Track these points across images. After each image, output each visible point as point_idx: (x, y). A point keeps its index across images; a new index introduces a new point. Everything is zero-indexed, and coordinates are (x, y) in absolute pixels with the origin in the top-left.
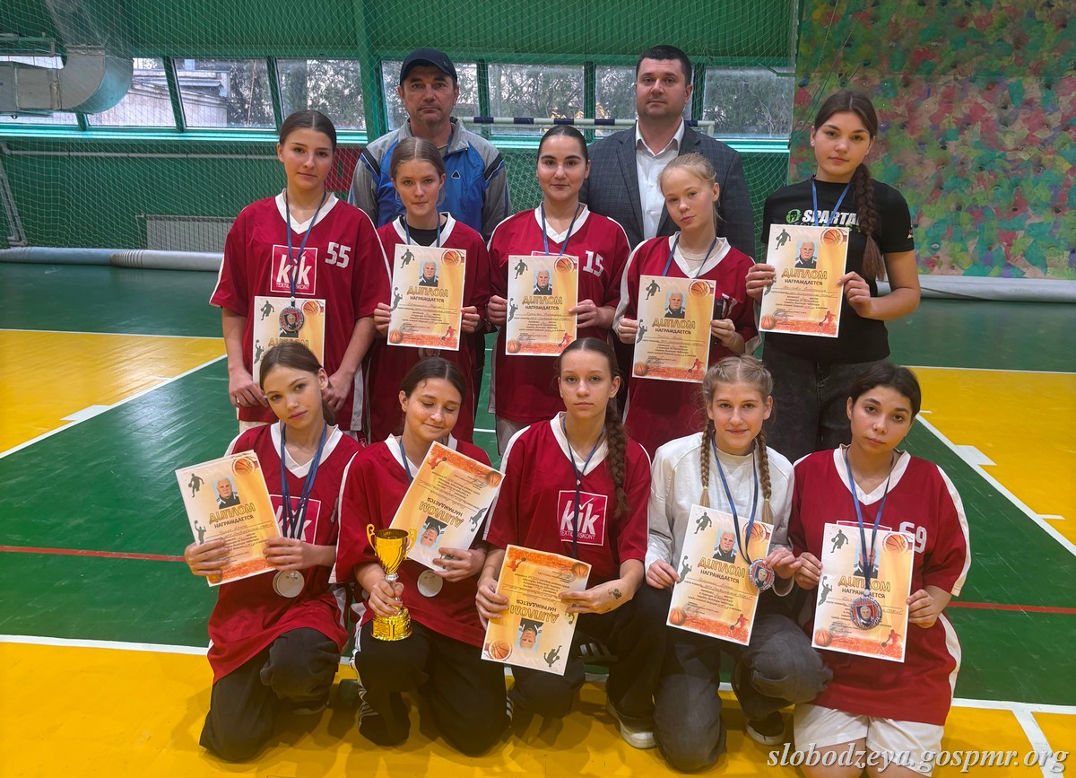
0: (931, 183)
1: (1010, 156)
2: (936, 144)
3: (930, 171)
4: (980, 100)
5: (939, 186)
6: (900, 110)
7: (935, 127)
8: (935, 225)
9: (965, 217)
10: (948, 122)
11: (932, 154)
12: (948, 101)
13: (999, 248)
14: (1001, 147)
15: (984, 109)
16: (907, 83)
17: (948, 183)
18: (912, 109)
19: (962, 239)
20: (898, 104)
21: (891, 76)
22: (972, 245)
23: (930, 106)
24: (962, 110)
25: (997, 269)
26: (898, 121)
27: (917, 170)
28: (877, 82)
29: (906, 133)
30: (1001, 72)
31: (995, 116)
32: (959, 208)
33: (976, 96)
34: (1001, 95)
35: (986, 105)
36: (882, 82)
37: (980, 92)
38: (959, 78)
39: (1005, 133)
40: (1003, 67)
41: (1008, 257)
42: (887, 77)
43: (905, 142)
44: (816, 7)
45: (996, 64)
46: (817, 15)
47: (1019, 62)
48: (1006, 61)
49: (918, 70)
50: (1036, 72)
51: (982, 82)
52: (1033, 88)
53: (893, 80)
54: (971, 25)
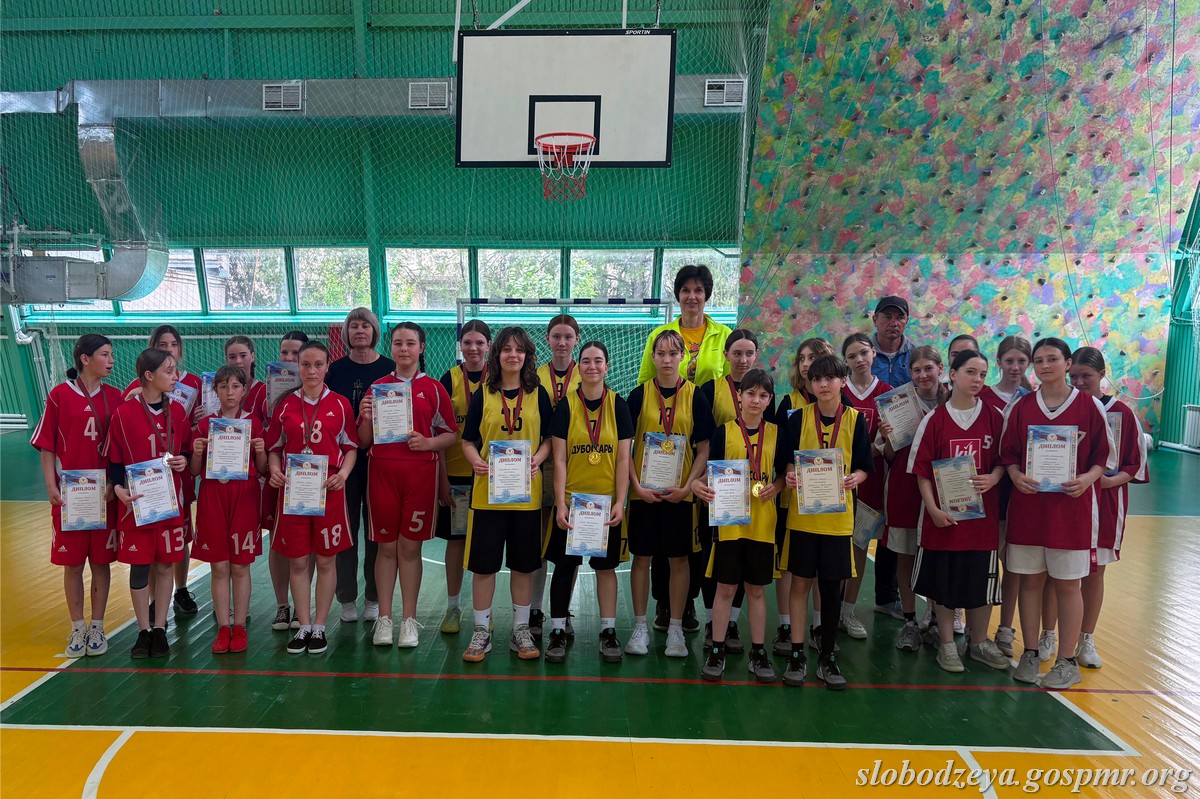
1: (922, 323)
4: (896, 274)
6: (829, 284)
7: (859, 298)
10: (870, 295)
11: (856, 322)
12: (869, 276)
15: (900, 283)
16: (834, 261)
18: (839, 283)
20: (827, 279)
21: (821, 255)
23: (854, 280)
26: (827, 294)
28: (809, 260)
29: (834, 303)
30: (912, 249)
31: (909, 287)
33: (892, 271)
34: (913, 269)
35: (901, 279)
36: (814, 260)
37: (896, 267)
38: (878, 255)
39: (918, 303)
40: (914, 246)
42: (818, 256)
44: (758, 197)
45: (908, 244)
46: (758, 204)
47: (927, 241)
48: (916, 241)
49: (843, 250)
50: (941, 249)
51: (897, 258)
52: (938, 263)
53: (822, 259)
54: (887, 209)
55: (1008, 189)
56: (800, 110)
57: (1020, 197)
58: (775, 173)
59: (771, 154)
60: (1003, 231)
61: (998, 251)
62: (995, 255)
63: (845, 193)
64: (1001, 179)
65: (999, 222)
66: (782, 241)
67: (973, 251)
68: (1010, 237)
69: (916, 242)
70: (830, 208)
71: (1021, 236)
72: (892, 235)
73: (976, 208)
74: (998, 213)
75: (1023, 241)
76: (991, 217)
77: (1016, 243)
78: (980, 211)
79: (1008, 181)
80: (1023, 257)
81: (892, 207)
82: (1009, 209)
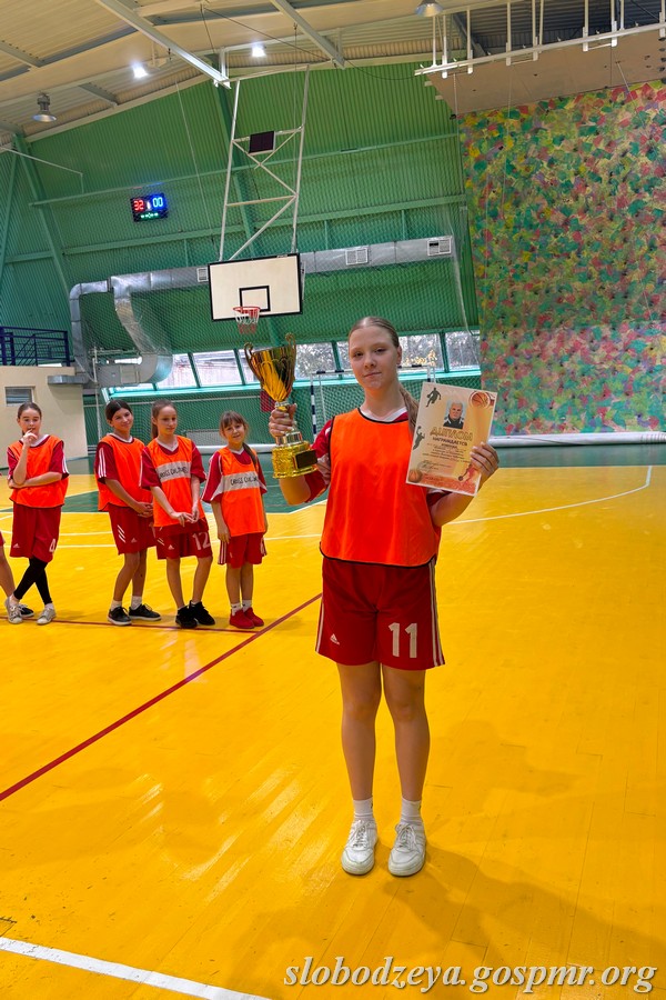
0: (557, 385)
1: (598, 366)
2: (558, 364)
3: (556, 378)
4: (578, 339)
5: (562, 386)
6: (537, 347)
7: (556, 355)
8: (562, 407)
9: (577, 401)
10: (563, 352)
11: (556, 370)
12: (561, 341)
13: (598, 417)
14: (593, 362)
15: (580, 344)
16: (538, 334)
17: (566, 384)
18: (542, 347)
19: (577, 414)
20: (535, 345)
21: (530, 331)
22: (583, 416)
23: (552, 344)
24: (569, 345)
25: (598, 429)
26: (536, 354)
27: (549, 378)
28: (522, 334)
29: (541, 359)
30: (587, 323)
31: (587, 346)
32: (574, 397)
33: (576, 337)
34: (589, 335)
35: (582, 341)
36: (526, 334)
37: (578, 335)
38: (566, 328)
39: (594, 355)
40: (588, 321)
41: (603, 421)
42: (528, 331)
43: (541, 364)
44: (483, 300)
45: (584, 320)
46: (484, 304)
47: (596, 318)
48: (588, 318)
49: (543, 326)
50: (607, 322)
51: (578, 329)
52: (606, 330)
53: (531, 333)
54: (565, 301)
55: (641, 282)
56: (497, 249)
57: (651, 287)
59: (485, 276)
60: (645, 308)
61: (645, 320)
63: (536, 293)
64: (635, 276)
65: (640, 302)
66: (503, 324)
67: (627, 321)
70: (529, 303)
72: (572, 315)
73: (623, 295)
74: (639, 297)
76: (635, 300)
78: (626, 297)
79: (640, 278)
81: (568, 299)
82: (646, 294)
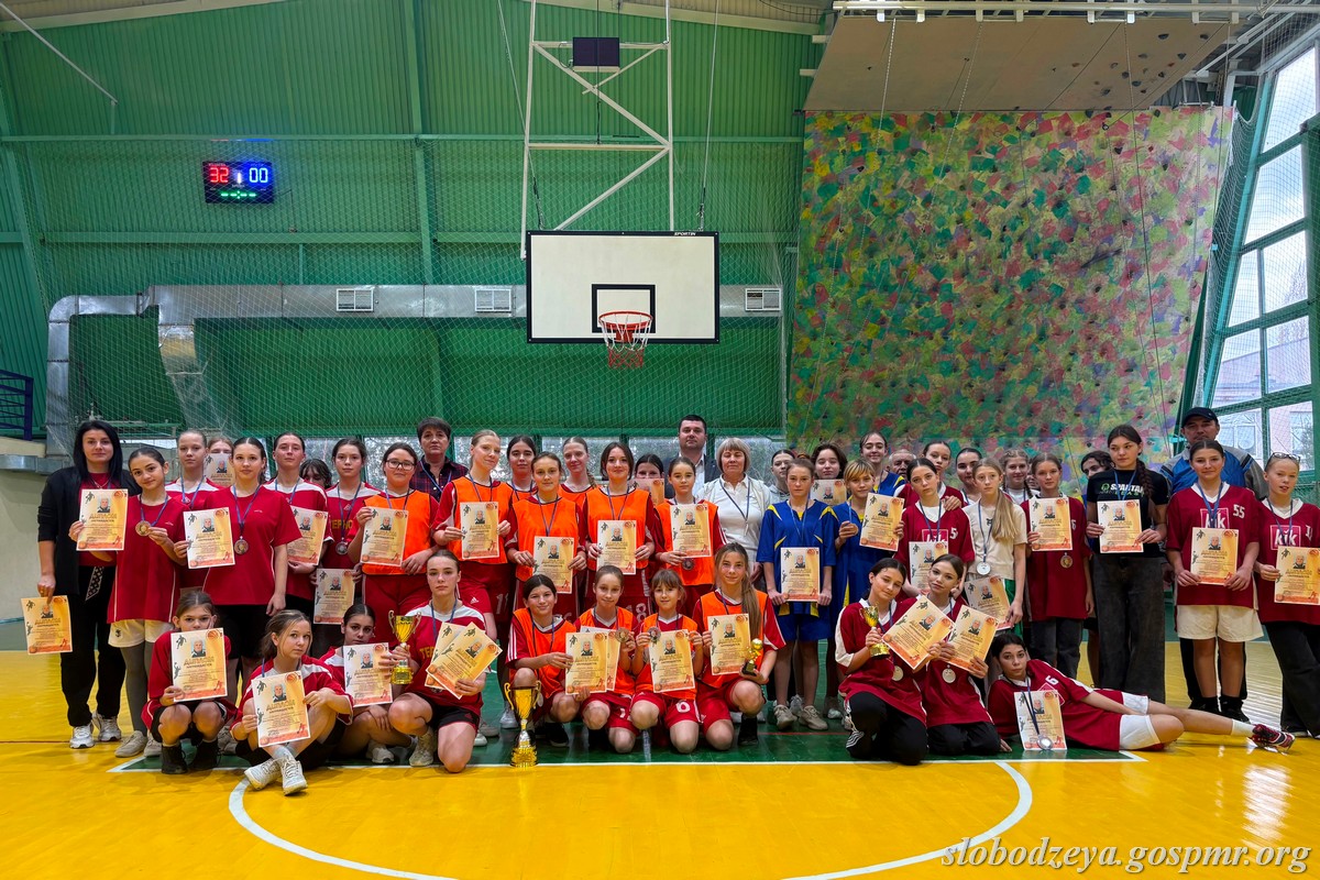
38: (911, 439)
44: (798, 390)
45: (938, 429)
46: (799, 395)
50: (967, 434)
54: (915, 400)
55: (1021, 382)
56: (831, 316)
57: (1032, 390)
58: (814, 369)
59: (808, 353)
60: (1020, 419)
61: (1018, 435)
62: (1016, 438)
63: (877, 386)
64: (1015, 373)
65: (1016, 410)
67: (996, 435)
68: (1028, 424)
69: (944, 428)
70: (864, 399)
71: (1038, 423)
73: (994, 399)
74: (1015, 403)
75: (1039, 427)
76: (1009, 406)
77: (1033, 428)
78: (999, 402)
79: (1021, 376)
80: (1040, 441)
81: (920, 397)
82: (1025, 400)
